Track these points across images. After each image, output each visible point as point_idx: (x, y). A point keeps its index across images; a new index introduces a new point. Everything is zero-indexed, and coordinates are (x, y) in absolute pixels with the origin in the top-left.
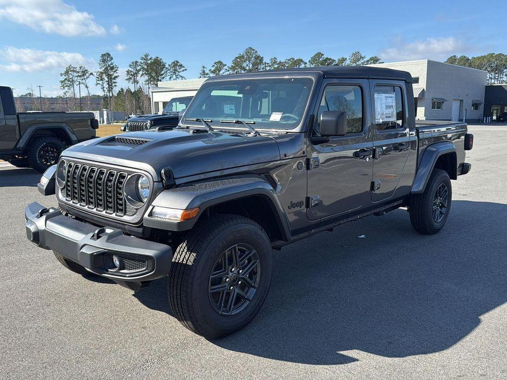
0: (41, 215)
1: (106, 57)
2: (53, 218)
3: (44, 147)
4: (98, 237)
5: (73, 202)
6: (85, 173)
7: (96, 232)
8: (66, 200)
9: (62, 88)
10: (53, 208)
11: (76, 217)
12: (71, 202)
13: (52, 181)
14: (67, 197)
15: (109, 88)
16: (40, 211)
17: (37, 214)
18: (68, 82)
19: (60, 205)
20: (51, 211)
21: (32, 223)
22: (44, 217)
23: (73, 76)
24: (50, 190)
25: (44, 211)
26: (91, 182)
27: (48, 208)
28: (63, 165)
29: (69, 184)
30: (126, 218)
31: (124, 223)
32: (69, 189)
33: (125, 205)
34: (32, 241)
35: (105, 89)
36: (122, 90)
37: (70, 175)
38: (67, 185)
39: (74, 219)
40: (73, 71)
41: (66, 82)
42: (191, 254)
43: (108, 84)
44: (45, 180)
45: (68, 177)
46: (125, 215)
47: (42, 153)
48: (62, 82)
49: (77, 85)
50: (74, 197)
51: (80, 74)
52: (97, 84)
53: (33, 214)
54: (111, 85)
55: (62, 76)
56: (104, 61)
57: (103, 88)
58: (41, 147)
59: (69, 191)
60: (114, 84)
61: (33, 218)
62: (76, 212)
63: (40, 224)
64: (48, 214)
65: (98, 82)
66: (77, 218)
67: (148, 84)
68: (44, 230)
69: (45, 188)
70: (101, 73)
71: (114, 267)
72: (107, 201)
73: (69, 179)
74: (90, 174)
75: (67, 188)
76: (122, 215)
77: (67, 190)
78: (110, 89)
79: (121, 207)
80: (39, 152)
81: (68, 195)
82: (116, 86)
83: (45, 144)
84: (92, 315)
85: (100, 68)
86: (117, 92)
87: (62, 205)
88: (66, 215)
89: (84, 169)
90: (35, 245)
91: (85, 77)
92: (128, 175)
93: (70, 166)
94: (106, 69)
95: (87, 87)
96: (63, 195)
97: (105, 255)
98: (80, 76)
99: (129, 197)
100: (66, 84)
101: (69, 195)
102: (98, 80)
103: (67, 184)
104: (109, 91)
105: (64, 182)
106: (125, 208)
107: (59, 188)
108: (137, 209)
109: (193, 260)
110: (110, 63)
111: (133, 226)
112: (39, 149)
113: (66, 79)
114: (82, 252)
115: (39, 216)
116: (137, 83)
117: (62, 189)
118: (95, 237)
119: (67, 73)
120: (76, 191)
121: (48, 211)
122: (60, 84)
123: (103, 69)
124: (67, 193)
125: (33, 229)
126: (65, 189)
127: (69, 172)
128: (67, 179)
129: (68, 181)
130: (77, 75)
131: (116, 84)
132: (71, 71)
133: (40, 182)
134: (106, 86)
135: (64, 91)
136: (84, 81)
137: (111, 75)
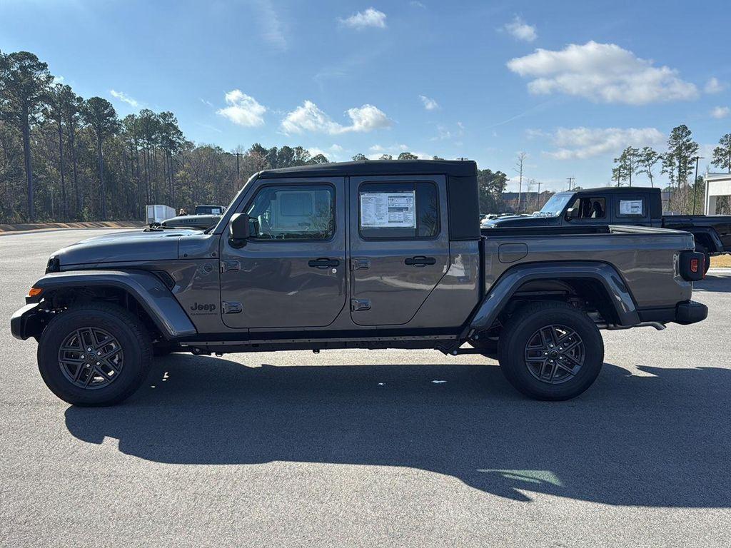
1: (681, 132)
9: (614, 178)
15: (680, 176)
18: (624, 171)
23: (631, 162)
40: (633, 155)
41: (621, 170)
43: (680, 171)
48: (615, 170)
49: (636, 173)
51: (643, 158)
52: (663, 172)
54: (684, 172)
55: (616, 162)
56: (676, 137)
57: (673, 176)
60: (687, 171)
65: (665, 168)
70: (671, 156)
78: (682, 179)
82: (691, 173)
85: (670, 148)
86: (693, 181)
91: (650, 162)
94: (679, 149)
95: (651, 176)
98: (643, 161)
100: (620, 173)
102: (666, 166)
104: (679, 181)
110: (684, 140)
113: (621, 166)
119: (624, 157)
122: (612, 174)
123: (674, 148)
130: (639, 159)
131: (692, 170)
132: (630, 155)
134: (676, 173)
136: (647, 168)
137: (685, 157)
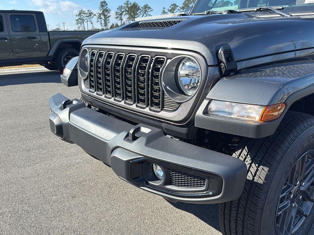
0: (64, 106)
1: (103, 4)
2: (76, 111)
3: (67, 55)
4: (134, 138)
5: (97, 94)
6: (111, 61)
7: (131, 132)
8: (90, 91)
9: (77, 24)
10: (76, 100)
11: (99, 109)
12: (95, 94)
13: (75, 71)
14: (90, 88)
15: (105, 23)
16: (63, 103)
17: (60, 106)
18: (80, 21)
19: (83, 96)
20: (75, 102)
21: (55, 115)
22: (67, 110)
23: (83, 17)
24: (73, 81)
25: (68, 103)
26: (118, 71)
27: (71, 99)
28: (85, 55)
29: (92, 74)
30: (163, 114)
31: (161, 120)
32: (92, 79)
33: (163, 98)
34: (55, 134)
35: (102, 24)
36: (113, 24)
37: (93, 64)
38: (91, 76)
39: (97, 111)
40: (84, 13)
41: (80, 20)
42: (259, 167)
43: (104, 21)
44: (67, 72)
45: (91, 66)
46: (162, 110)
47: (65, 59)
48: (77, 20)
49: (86, 22)
50: (98, 88)
51: (88, 15)
52: (98, 21)
53: (57, 105)
54: (106, 22)
55: (77, 16)
56: (102, 6)
57: (102, 23)
58: (64, 55)
59: (93, 81)
60: (108, 22)
61: (56, 110)
62: (100, 104)
63: (64, 116)
64: (71, 106)
65: (98, 20)
66: (100, 111)
67: (129, 20)
68: (68, 124)
69: (67, 78)
70: (100, 14)
71: (156, 178)
72: (138, 93)
73: (93, 69)
74: (116, 61)
75: (90, 79)
76: (159, 110)
77: (90, 80)
78: (106, 25)
79: (156, 101)
80: (64, 59)
81: (91, 86)
82: (109, 22)
83: (67, 53)
84: (117, 213)
85: (100, 11)
86: (110, 26)
87: (85, 96)
88: (89, 106)
89: (110, 56)
90: (59, 139)
91: (91, 17)
92: (168, 59)
93: (93, 54)
94: (103, 11)
95: (92, 23)
96: (86, 86)
97: (144, 163)
99: (168, 88)
100: (79, 21)
101: (93, 87)
103: (90, 74)
105: (87, 73)
106: (163, 101)
107: (81, 79)
108: (180, 104)
109: (265, 176)
110: (105, 7)
111: (175, 125)
112: (63, 57)
113: (79, 18)
114: (115, 157)
115: (62, 108)
116: (122, 20)
117: (85, 80)
118: (130, 137)
119: (80, 14)
120: (100, 81)
121: (71, 102)
122: (76, 22)
124: (90, 84)
125: (56, 121)
126: (88, 80)
127: (92, 60)
128: (90, 68)
129: (91, 71)
130: (86, 16)
131: (109, 21)
132: (82, 13)
133: (62, 73)
134: (103, 22)
135: (78, 26)
136: (90, 20)
137: (106, 15)
